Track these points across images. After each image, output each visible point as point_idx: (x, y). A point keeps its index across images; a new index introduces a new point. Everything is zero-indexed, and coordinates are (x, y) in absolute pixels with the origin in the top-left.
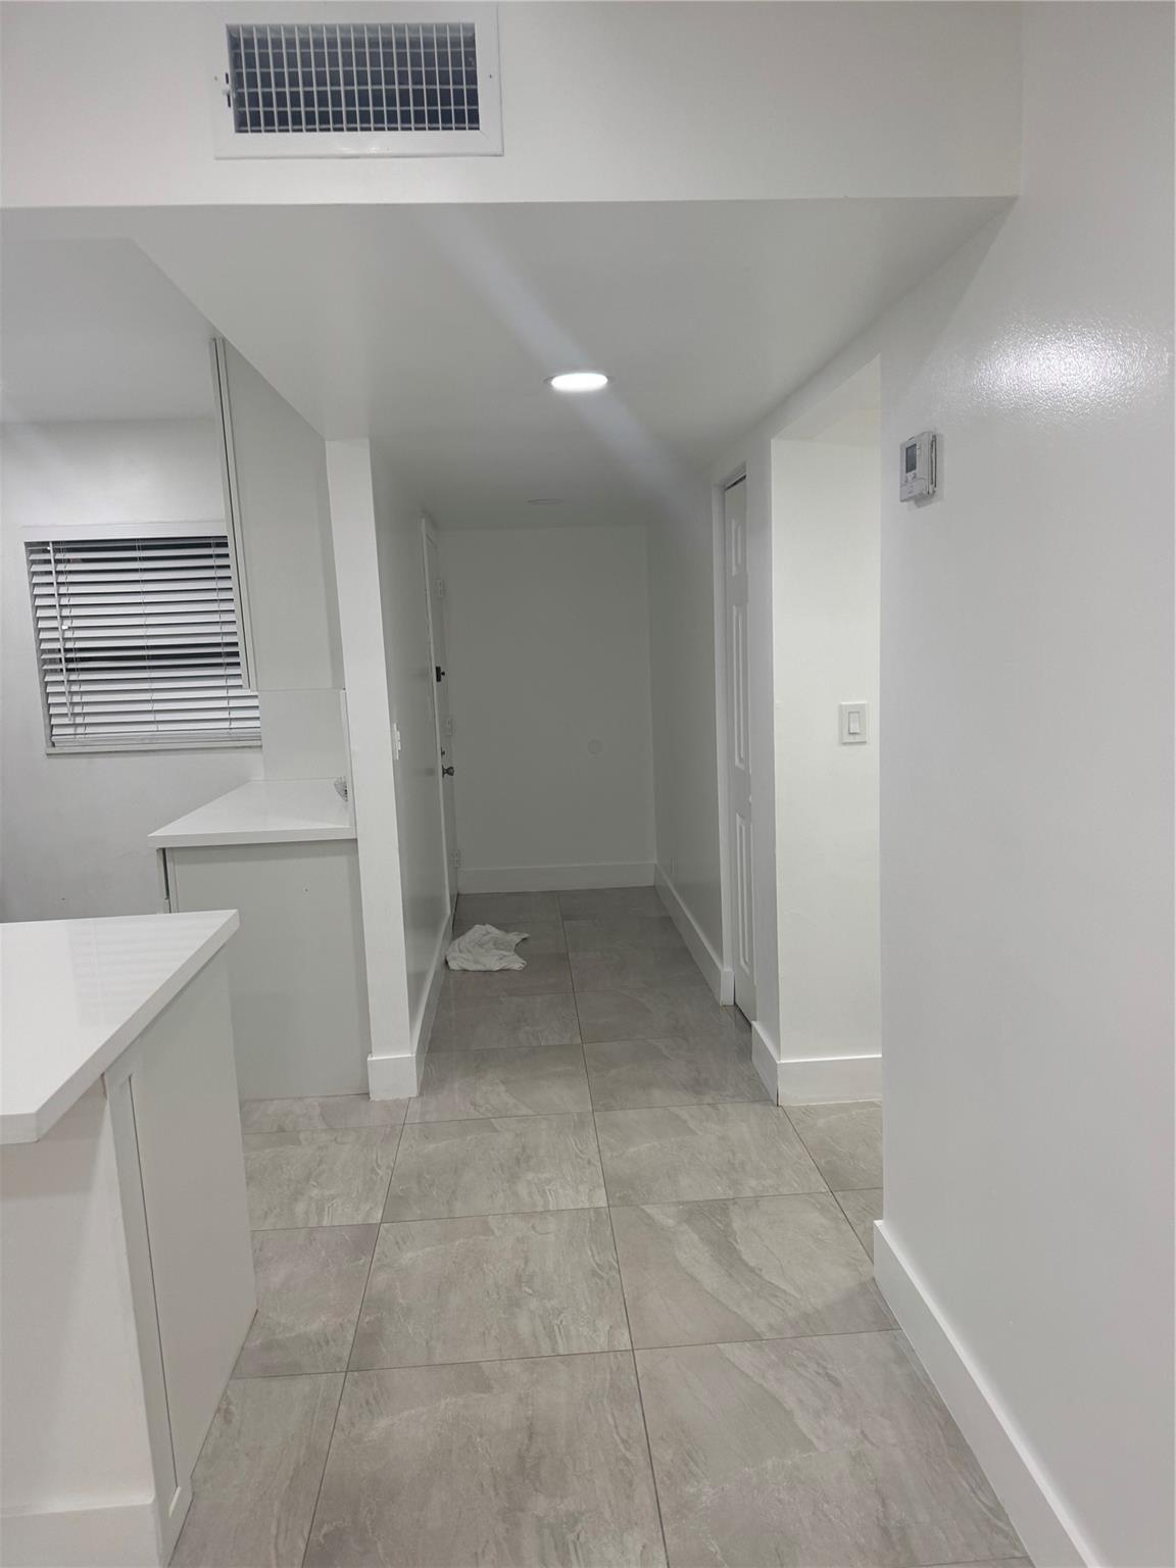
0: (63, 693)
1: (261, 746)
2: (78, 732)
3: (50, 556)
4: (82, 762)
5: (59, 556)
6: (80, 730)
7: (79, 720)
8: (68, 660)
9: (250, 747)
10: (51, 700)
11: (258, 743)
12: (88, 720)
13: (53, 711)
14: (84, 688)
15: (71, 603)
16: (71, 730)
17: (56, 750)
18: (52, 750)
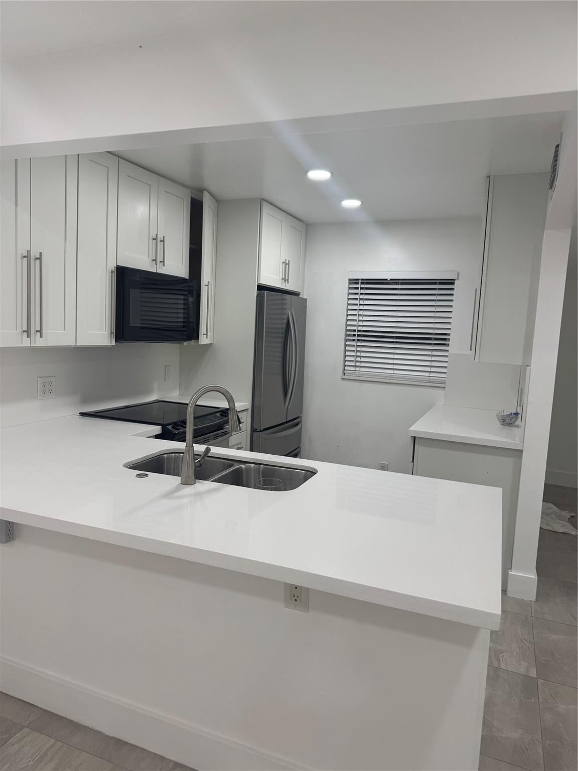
0: (353, 351)
1: (445, 387)
2: (356, 370)
3: (359, 286)
4: (357, 384)
5: (363, 286)
6: (358, 369)
7: (358, 364)
8: (359, 336)
9: (439, 387)
10: (347, 353)
11: (443, 386)
12: (362, 364)
13: (347, 358)
14: (363, 349)
15: (364, 309)
16: (353, 369)
17: (346, 377)
18: (344, 377)
